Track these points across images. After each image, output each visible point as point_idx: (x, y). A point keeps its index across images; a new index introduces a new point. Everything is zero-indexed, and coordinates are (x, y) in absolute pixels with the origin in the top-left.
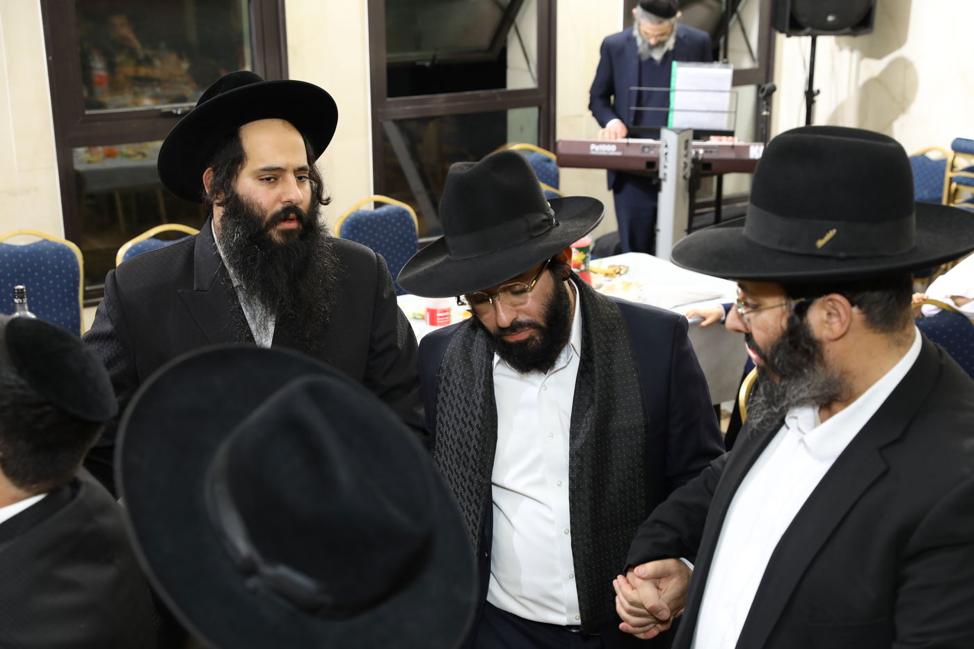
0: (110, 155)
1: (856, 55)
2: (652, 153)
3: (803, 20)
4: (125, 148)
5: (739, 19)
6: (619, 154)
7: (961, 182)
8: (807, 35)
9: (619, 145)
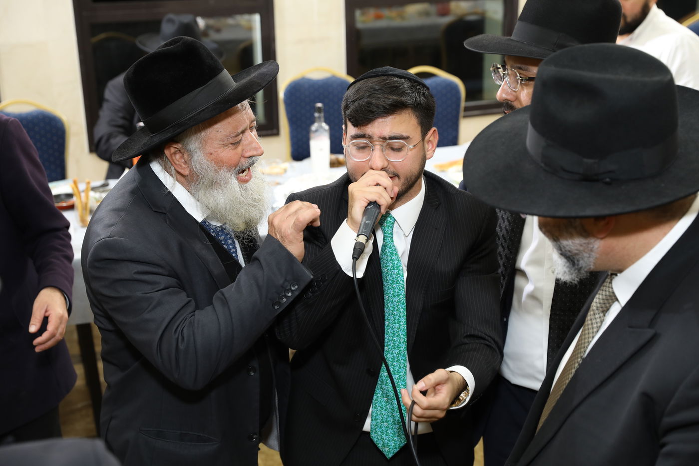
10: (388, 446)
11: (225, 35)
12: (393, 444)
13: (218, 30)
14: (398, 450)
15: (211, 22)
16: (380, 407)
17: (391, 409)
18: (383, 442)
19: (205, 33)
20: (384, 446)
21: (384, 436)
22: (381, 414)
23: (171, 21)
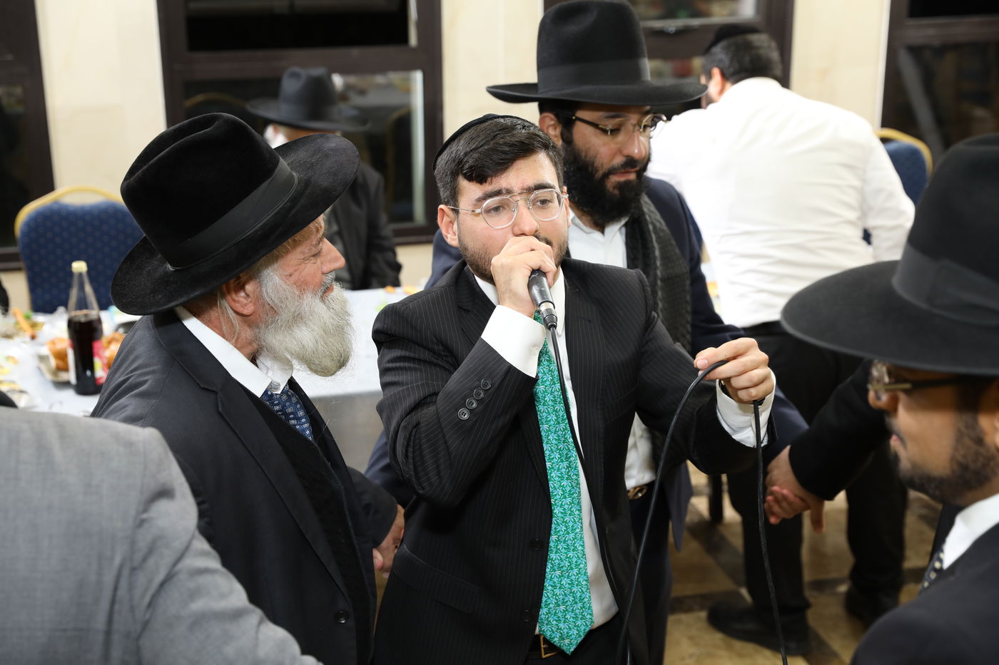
10: (568, 637)
11: (373, 99)
12: (576, 632)
13: (362, 92)
14: (583, 637)
15: (352, 79)
16: (551, 586)
17: (569, 584)
18: (561, 633)
19: (344, 97)
20: (562, 638)
21: (561, 625)
22: (554, 595)
23: (295, 75)
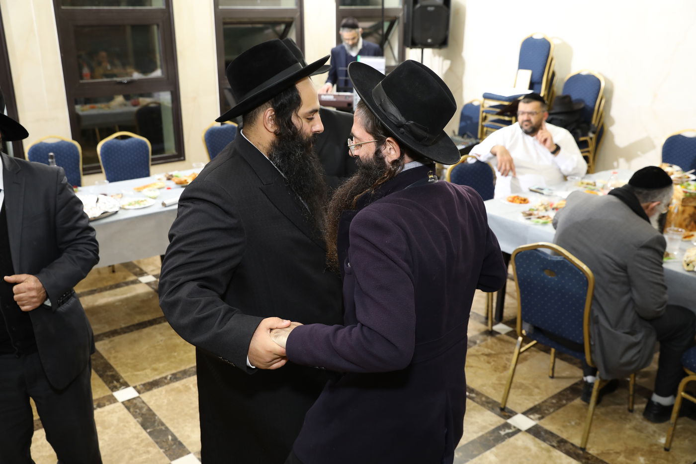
0: (93, 108)
1: (441, 59)
2: (349, 100)
3: (417, 41)
4: (99, 105)
5: (389, 43)
6: (335, 100)
7: (487, 112)
8: (419, 48)
9: (335, 96)
